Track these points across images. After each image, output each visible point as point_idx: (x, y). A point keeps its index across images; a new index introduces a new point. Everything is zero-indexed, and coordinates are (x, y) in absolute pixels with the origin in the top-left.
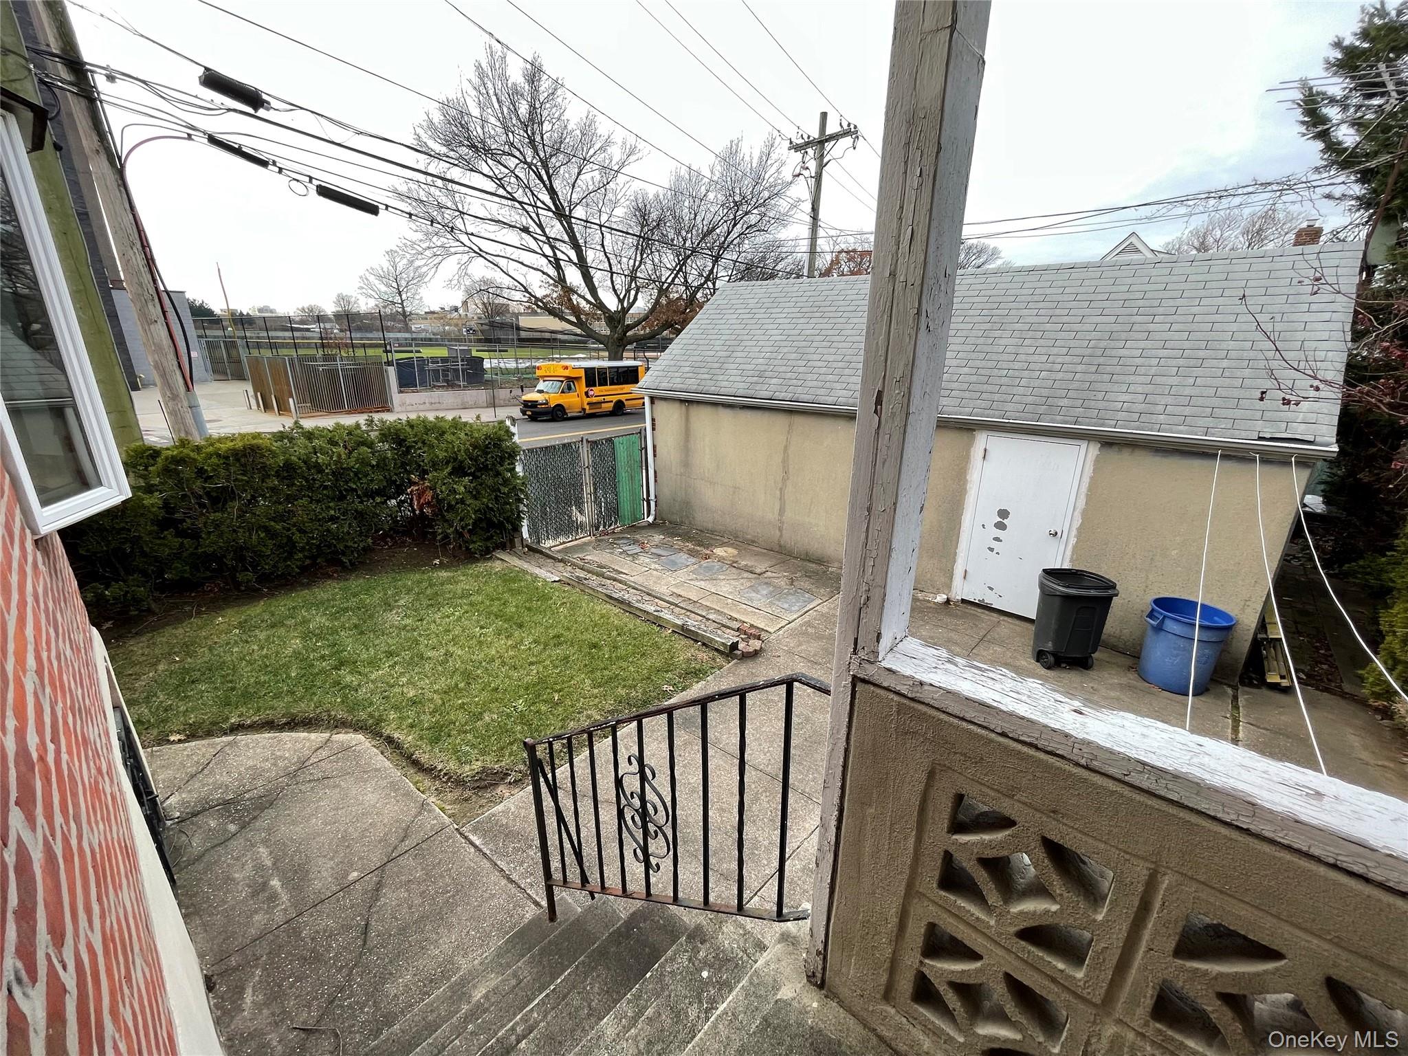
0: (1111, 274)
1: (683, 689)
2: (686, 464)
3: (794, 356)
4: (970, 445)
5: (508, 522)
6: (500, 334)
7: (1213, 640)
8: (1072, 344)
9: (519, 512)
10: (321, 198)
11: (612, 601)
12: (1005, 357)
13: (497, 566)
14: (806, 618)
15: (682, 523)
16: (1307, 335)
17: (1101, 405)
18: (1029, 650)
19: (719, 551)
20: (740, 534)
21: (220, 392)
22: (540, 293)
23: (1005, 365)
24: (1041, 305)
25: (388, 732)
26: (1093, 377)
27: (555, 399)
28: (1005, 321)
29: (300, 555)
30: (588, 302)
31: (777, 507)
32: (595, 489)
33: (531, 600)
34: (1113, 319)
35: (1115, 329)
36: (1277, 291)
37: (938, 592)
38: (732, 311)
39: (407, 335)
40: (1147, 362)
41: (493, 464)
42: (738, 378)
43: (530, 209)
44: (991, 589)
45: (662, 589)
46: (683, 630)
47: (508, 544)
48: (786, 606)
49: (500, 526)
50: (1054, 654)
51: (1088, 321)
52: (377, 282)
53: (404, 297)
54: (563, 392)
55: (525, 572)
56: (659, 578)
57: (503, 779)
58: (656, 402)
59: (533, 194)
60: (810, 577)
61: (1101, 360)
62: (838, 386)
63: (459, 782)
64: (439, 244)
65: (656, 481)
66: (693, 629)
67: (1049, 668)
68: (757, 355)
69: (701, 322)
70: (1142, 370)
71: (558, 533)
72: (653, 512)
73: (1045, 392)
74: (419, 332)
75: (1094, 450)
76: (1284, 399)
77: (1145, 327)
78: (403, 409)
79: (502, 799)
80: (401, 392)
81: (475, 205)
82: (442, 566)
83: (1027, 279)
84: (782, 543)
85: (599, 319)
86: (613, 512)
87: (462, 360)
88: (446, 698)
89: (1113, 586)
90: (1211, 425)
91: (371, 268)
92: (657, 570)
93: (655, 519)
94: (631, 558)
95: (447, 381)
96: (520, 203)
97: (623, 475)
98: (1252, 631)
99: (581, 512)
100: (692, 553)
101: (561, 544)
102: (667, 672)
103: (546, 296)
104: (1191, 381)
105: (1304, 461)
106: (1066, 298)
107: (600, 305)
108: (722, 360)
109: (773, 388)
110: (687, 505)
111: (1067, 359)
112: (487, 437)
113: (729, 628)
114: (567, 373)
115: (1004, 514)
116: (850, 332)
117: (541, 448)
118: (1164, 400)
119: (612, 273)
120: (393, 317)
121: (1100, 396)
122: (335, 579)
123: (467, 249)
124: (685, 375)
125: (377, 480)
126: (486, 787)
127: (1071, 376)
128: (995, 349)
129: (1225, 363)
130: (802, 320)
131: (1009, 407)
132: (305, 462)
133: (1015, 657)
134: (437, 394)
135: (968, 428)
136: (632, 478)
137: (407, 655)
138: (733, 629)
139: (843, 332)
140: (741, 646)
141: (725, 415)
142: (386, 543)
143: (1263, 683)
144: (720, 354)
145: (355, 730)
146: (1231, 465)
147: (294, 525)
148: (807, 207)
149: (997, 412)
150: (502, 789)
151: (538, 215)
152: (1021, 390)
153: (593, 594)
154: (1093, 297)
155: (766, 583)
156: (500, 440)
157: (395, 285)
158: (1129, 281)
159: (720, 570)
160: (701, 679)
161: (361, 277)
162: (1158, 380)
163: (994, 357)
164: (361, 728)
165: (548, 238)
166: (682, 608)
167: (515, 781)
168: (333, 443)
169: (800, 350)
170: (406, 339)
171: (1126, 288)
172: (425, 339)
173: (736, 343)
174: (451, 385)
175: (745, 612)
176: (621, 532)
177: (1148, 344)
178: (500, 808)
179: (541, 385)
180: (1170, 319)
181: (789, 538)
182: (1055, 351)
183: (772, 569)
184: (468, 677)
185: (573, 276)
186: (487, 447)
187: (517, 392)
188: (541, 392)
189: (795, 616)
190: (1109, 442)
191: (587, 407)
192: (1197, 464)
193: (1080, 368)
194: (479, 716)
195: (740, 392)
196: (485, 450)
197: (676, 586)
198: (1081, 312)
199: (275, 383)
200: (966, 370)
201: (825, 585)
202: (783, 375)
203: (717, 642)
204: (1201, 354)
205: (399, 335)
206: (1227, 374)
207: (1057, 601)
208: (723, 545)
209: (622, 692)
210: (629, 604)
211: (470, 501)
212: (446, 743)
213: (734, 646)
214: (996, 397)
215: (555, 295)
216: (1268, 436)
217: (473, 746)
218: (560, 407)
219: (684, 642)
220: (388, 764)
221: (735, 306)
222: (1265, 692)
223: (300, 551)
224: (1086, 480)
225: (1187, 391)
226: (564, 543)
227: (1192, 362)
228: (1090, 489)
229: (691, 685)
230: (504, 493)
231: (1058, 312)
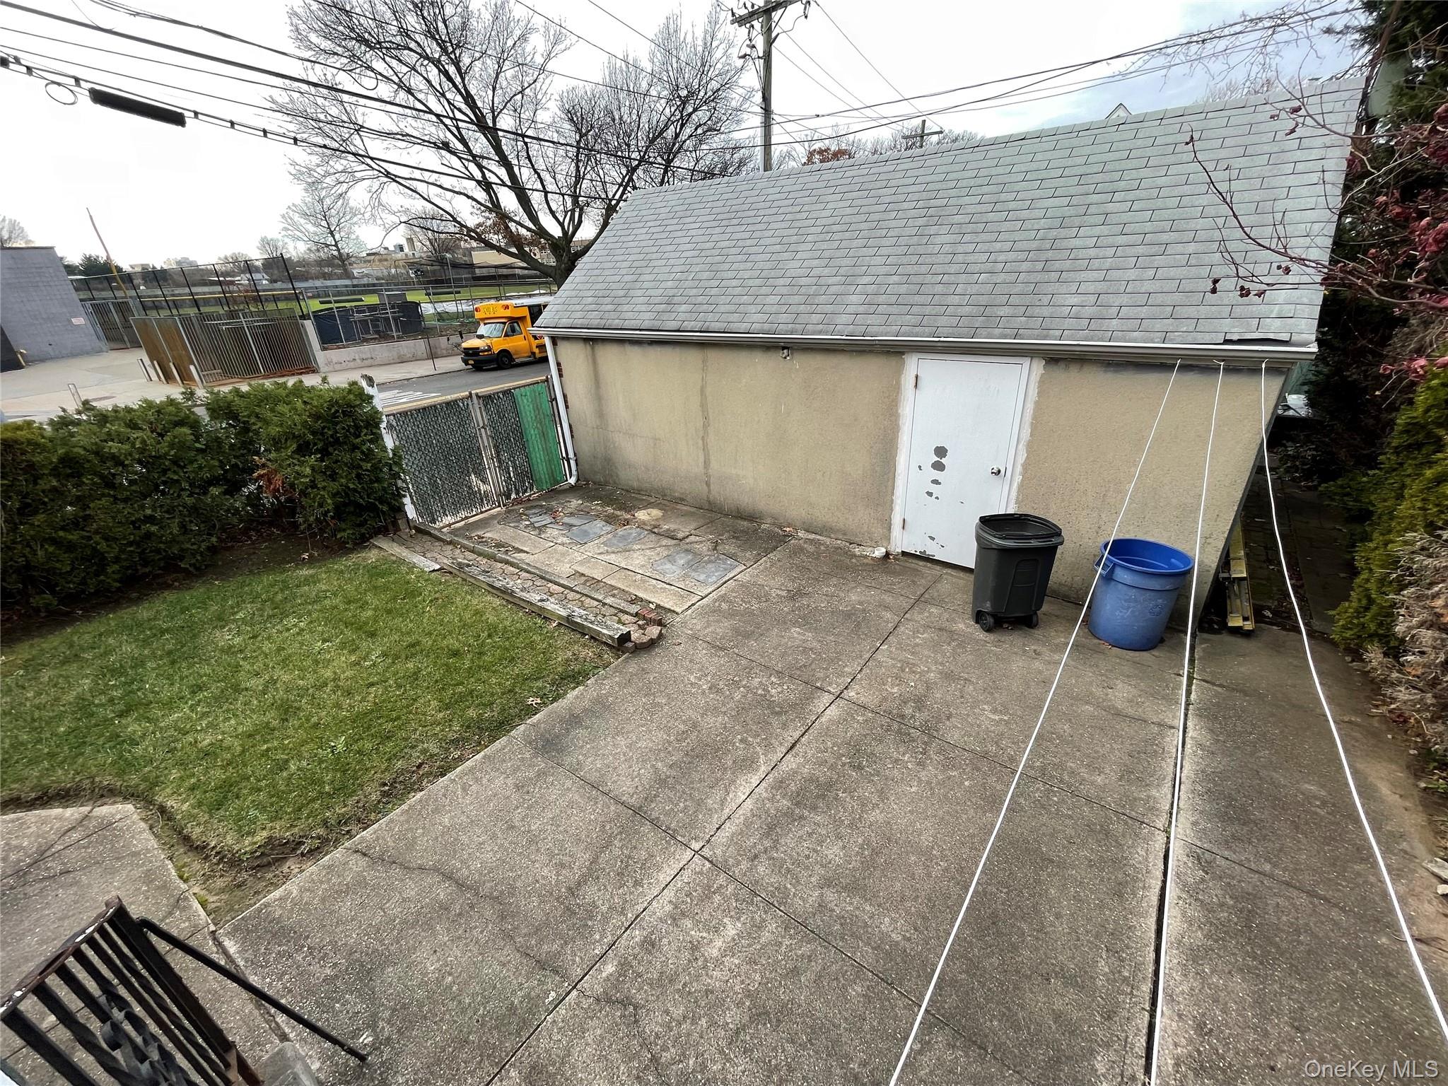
0: (1066, 143)
1: (555, 700)
2: (601, 414)
3: (705, 275)
4: (899, 371)
5: (381, 503)
6: (452, 274)
7: (1168, 588)
8: (1017, 236)
9: (398, 489)
10: (98, 106)
11: (495, 591)
12: (941, 258)
13: (372, 556)
14: (723, 590)
15: (606, 483)
16: (1289, 204)
17: (1046, 311)
18: (969, 608)
19: (642, 515)
20: (668, 492)
21: (116, 363)
22: (471, 222)
23: (939, 269)
24: (985, 189)
25: (160, 799)
26: (1039, 277)
27: (499, 345)
28: (943, 213)
29: (116, 567)
30: (528, 229)
31: (702, 459)
32: (498, 453)
33: (395, 599)
34: (1065, 201)
35: (1068, 214)
36: (1258, 149)
37: (877, 545)
38: (641, 225)
39: (347, 282)
40: (1101, 252)
41: (346, 437)
42: (643, 308)
43: (448, 121)
44: (933, 539)
45: (563, 569)
46: (568, 622)
47: (391, 527)
48: (702, 577)
49: (372, 508)
50: (993, 615)
51: (1038, 206)
52: (302, 221)
53: (337, 237)
54: (506, 335)
55: (402, 561)
56: (563, 555)
57: (294, 850)
58: (559, 343)
59: (449, 103)
60: (737, 538)
61: (1050, 254)
62: (752, 309)
63: (234, 862)
64: (340, 168)
65: (572, 436)
66: (579, 620)
67: (989, 630)
68: (665, 277)
69: (607, 241)
70: (1096, 263)
71: (455, 508)
72: (574, 472)
73: (983, 300)
74: (362, 277)
75: (1038, 367)
76: (1242, 288)
77: (1103, 208)
78: (331, 369)
79: (287, 877)
80: (324, 349)
81: (374, 118)
82: (312, 561)
83: (971, 157)
84: (711, 498)
85: (543, 248)
86: (526, 476)
87: (393, 307)
88: (249, 742)
89: (1058, 533)
90: (1171, 329)
91: (294, 205)
92: (563, 544)
93: (578, 480)
94: (536, 532)
95: (377, 332)
96: (438, 116)
97: (532, 433)
98: (1213, 572)
99: (484, 481)
100: (610, 520)
101: (463, 520)
102: (537, 679)
103: (480, 225)
104: (1151, 273)
105: (1278, 367)
106: (1014, 178)
107: (541, 232)
108: (628, 286)
109: (682, 316)
110: (608, 461)
111: (1012, 256)
112: (333, 403)
113: (627, 613)
114: (508, 313)
115: (941, 452)
116: (768, 241)
117: (418, 410)
118: (1118, 300)
119: (546, 193)
120: (329, 262)
121: (1046, 300)
122: (176, 588)
123: (376, 172)
124: (587, 308)
125: (208, 466)
126: (269, 864)
127: (1013, 277)
128: (930, 249)
129: (1191, 248)
130: (718, 230)
131: (942, 321)
132: (97, 453)
133: (953, 620)
134: (366, 350)
135: (896, 351)
136: (544, 435)
137: (215, 688)
138: (632, 615)
139: (761, 242)
140: (634, 636)
141: (634, 352)
142: (250, 538)
143: (1224, 628)
144: (627, 278)
145: (125, 798)
146: (1191, 378)
147: (97, 532)
148: (758, 97)
149: (927, 329)
150: (291, 865)
151: (458, 128)
152: (956, 299)
153: (474, 586)
154: (1044, 174)
155: (687, 550)
156: (349, 405)
157: (324, 223)
158: (1088, 150)
159: (638, 540)
160: (578, 684)
161: (283, 216)
162: (1114, 274)
163: (929, 260)
164: (133, 796)
165: (474, 156)
166: (577, 592)
167: (310, 851)
168: (133, 425)
169: (714, 268)
170: (346, 286)
171: (1082, 160)
172: (368, 285)
173: (644, 263)
174: (383, 337)
175: (654, 590)
176: (539, 499)
177: (1104, 230)
178: (277, 894)
179: (482, 330)
180: (1131, 195)
181: (720, 493)
182: (998, 246)
183: (697, 532)
184: (287, 710)
185: (508, 200)
186: (334, 415)
187: (455, 339)
188: (481, 337)
189: (710, 590)
190: (1056, 358)
191: (537, 351)
192: (1152, 378)
193: (1025, 266)
194: (283, 766)
195: (646, 324)
196: (332, 419)
197: (581, 563)
198: (1030, 195)
199: (171, 349)
200: (895, 278)
201: (751, 548)
202: (693, 300)
203: (604, 634)
204: (1165, 237)
205: (338, 282)
206: (1193, 261)
207: (994, 555)
208: (649, 505)
209: (472, 713)
210: (512, 594)
211: (324, 484)
212: (232, 807)
213: (626, 638)
214: (928, 310)
215: (489, 223)
216: (1235, 337)
217: (263, 809)
218: (504, 353)
219: (569, 636)
220: (153, 843)
221: (645, 219)
222: (1226, 638)
223: (114, 563)
224: (1030, 406)
225: (1148, 286)
226: (467, 518)
227: (1154, 249)
228: (1035, 417)
229: (565, 693)
230: (367, 470)
231: (1003, 197)
